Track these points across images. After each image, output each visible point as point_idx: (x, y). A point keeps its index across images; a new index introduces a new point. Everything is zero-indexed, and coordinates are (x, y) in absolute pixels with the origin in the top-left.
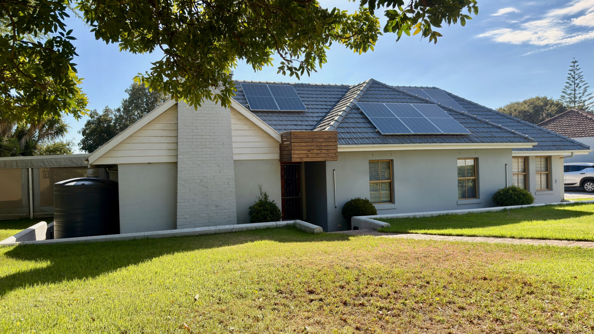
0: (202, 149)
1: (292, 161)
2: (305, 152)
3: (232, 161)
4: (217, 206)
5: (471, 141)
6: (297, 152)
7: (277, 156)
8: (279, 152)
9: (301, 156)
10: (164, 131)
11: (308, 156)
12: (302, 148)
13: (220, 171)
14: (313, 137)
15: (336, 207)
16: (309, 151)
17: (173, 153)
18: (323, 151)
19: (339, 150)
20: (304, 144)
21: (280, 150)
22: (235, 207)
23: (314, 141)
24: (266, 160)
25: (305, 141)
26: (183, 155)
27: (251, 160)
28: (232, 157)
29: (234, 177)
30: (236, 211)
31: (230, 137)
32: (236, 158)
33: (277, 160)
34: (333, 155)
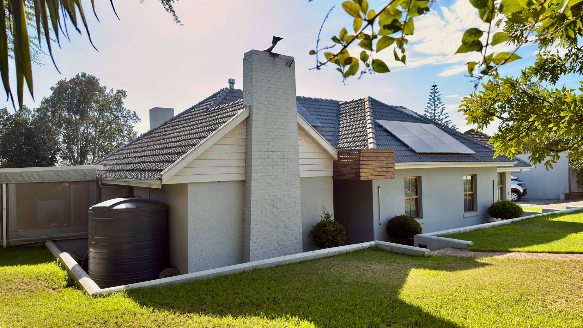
0: (273, 166)
1: (361, 180)
2: (370, 170)
3: (299, 179)
4: (286, 227)
5: (477, 160)
6: (365, 170)
7: (330, 173)
8: (332, 169)
9: (368, 174)
10: (233, 146)
11: (373, 174)
12: (369, 166)
13: (288, 189)
14: (377, 155)
15: (380, 224)
16: (373, 169)
17: (242, 170)
18: (384, 170)
19: (396, 168)
20: (370, 162)
21: (334, 167)
22: (301, 228)
23: (377, 159)
24: (321, 177)
25: (371, 159)
26: (256, 173)
27: (309, 177)
28: (298, 175)
29: (300, 196)
30: (302, 232)
31: (297, 154)
32: (302, 175)
33: (330, 177)
34: (391, 173)
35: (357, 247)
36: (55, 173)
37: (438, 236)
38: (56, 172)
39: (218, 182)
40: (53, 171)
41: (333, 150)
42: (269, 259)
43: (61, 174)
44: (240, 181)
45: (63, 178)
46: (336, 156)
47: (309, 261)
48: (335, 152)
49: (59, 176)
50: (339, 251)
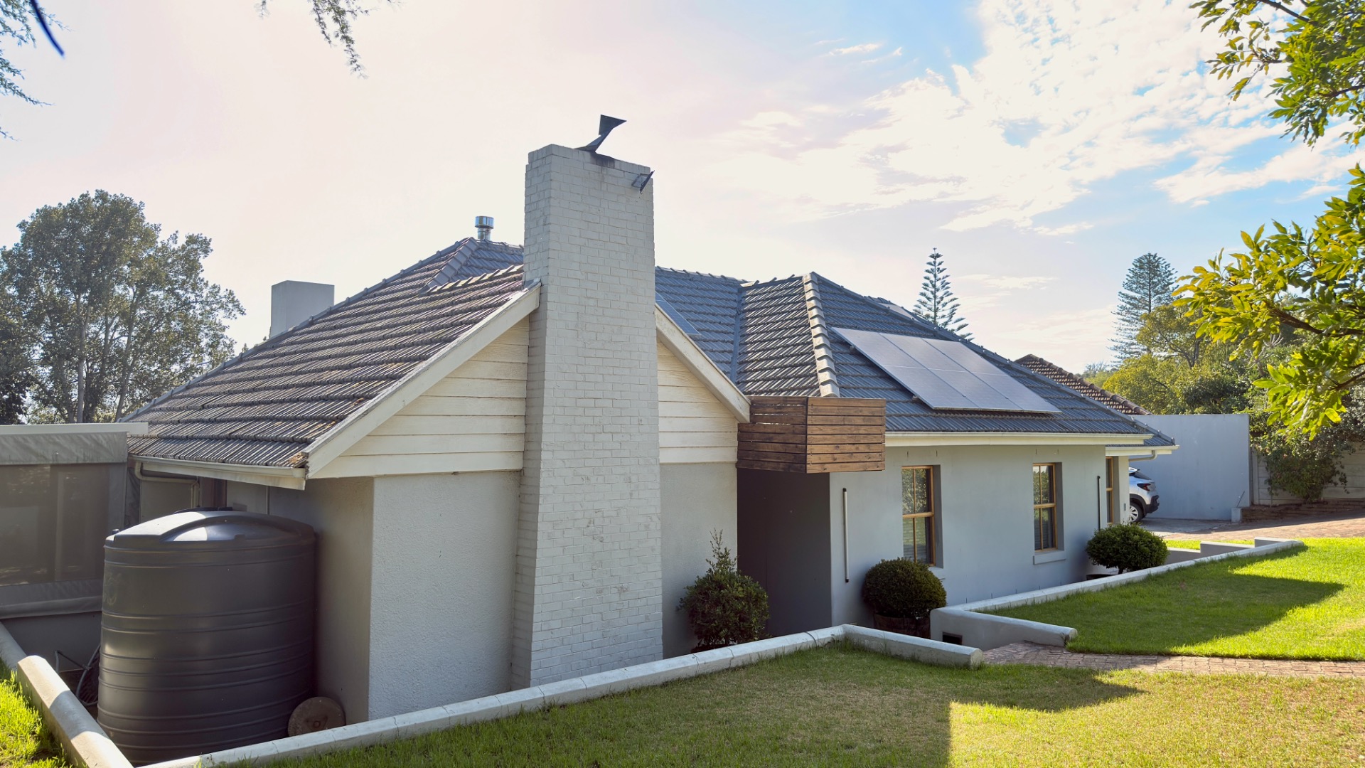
0: (594, 434)
1: (808, 472)
2: (830, 449)
3: (657, 469)
4: (622, 590)
6: (817, 449)
7: (731, 455)
8: (736, 443)
9: (824, 458)
10: (495, 383)
11: (835, 459)
12: (825, 439)
13: (631, 495)
14: (846, 412)
15: (847, 581)
16: (837, 445)
17: (516, 444)
18: (862, 448)
19: (888, 444)
20: (829, 430)
21: (740, 439)
22: (660, 591)
23: (846, 423)
24: (709, 463)
25: (831, 421)
26: (553, 451)
27: (680, 464)
28: (657, 458)
29: (659, 511)
30: (661, 601)
31: (654, 405)
32: (666, 457)
33: (731, 463)
34: (876, 457)
35: (800, 641)
36: (16, 441)
37: (986, 611)
38: (20, 440)
39: (455, 473)
40: (12, 436)
41: (740, 398)
42: (584, 678)
43: (32, 445)
44: (510, 471)
45: (37, 455)
46: (745, 414)
47: (686, 679)
48: (743, 402)
49: (28, 449)
50: (758, 653)
